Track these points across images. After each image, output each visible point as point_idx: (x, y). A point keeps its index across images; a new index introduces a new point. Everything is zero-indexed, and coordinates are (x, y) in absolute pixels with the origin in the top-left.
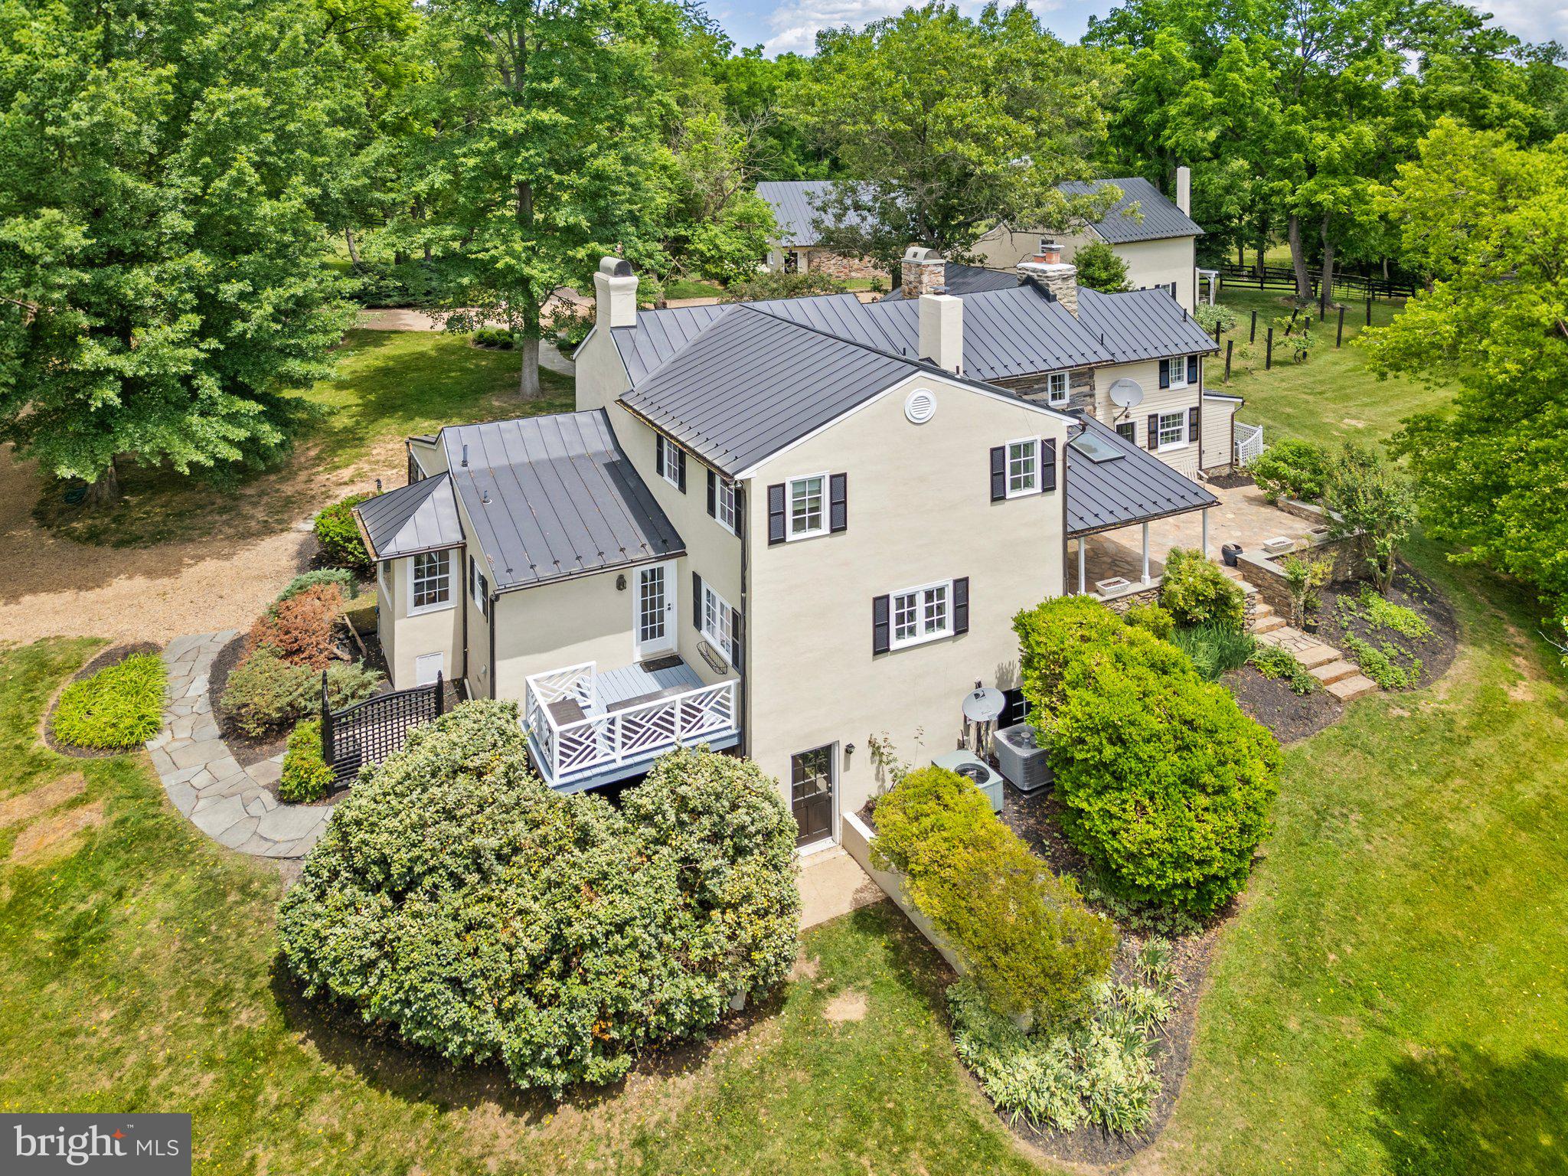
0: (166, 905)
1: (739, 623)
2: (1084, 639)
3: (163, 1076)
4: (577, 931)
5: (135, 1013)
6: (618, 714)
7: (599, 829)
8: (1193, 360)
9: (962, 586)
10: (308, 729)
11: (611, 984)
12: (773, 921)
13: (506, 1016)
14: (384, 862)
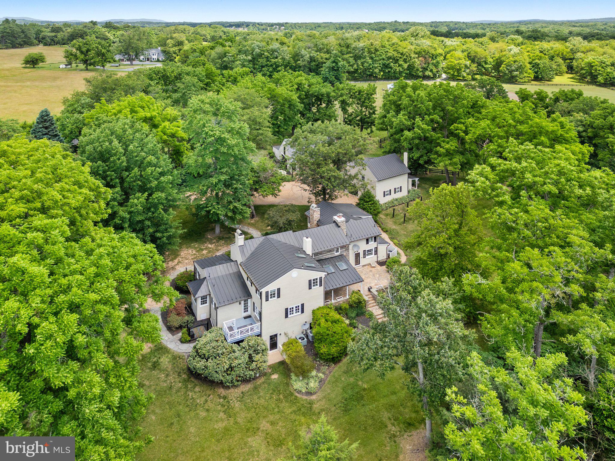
0: (167, 360)
1: (260, 314)
2: (322, 316)
3: (174, 384)
4: (233, 365)
5: (167, 375)
6: (239, 330)
7: (236, 350)
8: (375, 238)
9: (303, 305)
10: (185, 330)
11: (238, 372)
12: (263, 364)
13: (223, 376)
14: (204, 355)
